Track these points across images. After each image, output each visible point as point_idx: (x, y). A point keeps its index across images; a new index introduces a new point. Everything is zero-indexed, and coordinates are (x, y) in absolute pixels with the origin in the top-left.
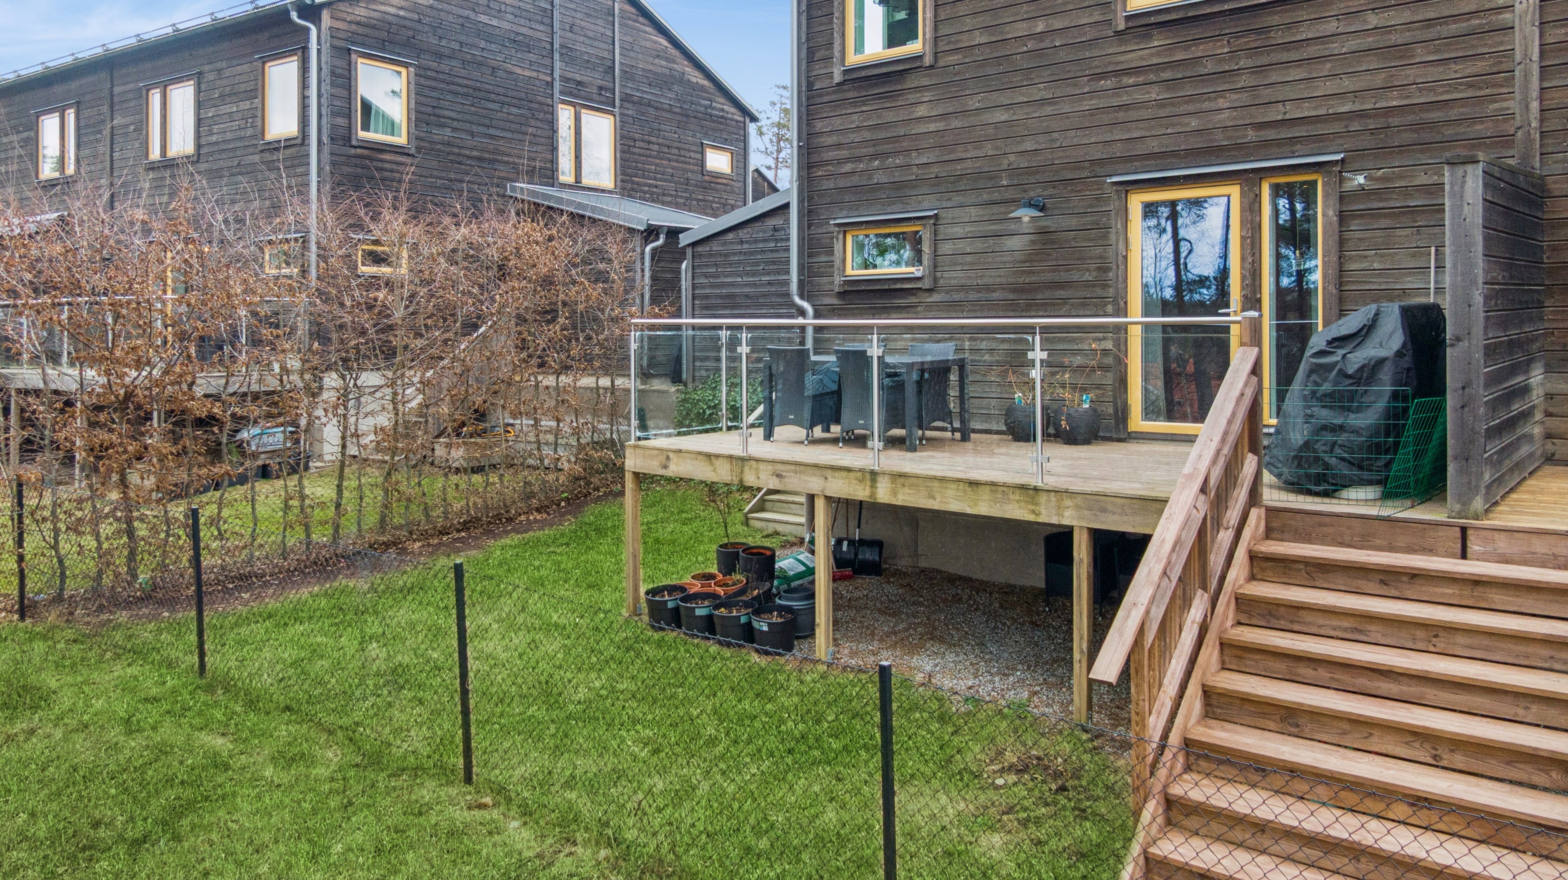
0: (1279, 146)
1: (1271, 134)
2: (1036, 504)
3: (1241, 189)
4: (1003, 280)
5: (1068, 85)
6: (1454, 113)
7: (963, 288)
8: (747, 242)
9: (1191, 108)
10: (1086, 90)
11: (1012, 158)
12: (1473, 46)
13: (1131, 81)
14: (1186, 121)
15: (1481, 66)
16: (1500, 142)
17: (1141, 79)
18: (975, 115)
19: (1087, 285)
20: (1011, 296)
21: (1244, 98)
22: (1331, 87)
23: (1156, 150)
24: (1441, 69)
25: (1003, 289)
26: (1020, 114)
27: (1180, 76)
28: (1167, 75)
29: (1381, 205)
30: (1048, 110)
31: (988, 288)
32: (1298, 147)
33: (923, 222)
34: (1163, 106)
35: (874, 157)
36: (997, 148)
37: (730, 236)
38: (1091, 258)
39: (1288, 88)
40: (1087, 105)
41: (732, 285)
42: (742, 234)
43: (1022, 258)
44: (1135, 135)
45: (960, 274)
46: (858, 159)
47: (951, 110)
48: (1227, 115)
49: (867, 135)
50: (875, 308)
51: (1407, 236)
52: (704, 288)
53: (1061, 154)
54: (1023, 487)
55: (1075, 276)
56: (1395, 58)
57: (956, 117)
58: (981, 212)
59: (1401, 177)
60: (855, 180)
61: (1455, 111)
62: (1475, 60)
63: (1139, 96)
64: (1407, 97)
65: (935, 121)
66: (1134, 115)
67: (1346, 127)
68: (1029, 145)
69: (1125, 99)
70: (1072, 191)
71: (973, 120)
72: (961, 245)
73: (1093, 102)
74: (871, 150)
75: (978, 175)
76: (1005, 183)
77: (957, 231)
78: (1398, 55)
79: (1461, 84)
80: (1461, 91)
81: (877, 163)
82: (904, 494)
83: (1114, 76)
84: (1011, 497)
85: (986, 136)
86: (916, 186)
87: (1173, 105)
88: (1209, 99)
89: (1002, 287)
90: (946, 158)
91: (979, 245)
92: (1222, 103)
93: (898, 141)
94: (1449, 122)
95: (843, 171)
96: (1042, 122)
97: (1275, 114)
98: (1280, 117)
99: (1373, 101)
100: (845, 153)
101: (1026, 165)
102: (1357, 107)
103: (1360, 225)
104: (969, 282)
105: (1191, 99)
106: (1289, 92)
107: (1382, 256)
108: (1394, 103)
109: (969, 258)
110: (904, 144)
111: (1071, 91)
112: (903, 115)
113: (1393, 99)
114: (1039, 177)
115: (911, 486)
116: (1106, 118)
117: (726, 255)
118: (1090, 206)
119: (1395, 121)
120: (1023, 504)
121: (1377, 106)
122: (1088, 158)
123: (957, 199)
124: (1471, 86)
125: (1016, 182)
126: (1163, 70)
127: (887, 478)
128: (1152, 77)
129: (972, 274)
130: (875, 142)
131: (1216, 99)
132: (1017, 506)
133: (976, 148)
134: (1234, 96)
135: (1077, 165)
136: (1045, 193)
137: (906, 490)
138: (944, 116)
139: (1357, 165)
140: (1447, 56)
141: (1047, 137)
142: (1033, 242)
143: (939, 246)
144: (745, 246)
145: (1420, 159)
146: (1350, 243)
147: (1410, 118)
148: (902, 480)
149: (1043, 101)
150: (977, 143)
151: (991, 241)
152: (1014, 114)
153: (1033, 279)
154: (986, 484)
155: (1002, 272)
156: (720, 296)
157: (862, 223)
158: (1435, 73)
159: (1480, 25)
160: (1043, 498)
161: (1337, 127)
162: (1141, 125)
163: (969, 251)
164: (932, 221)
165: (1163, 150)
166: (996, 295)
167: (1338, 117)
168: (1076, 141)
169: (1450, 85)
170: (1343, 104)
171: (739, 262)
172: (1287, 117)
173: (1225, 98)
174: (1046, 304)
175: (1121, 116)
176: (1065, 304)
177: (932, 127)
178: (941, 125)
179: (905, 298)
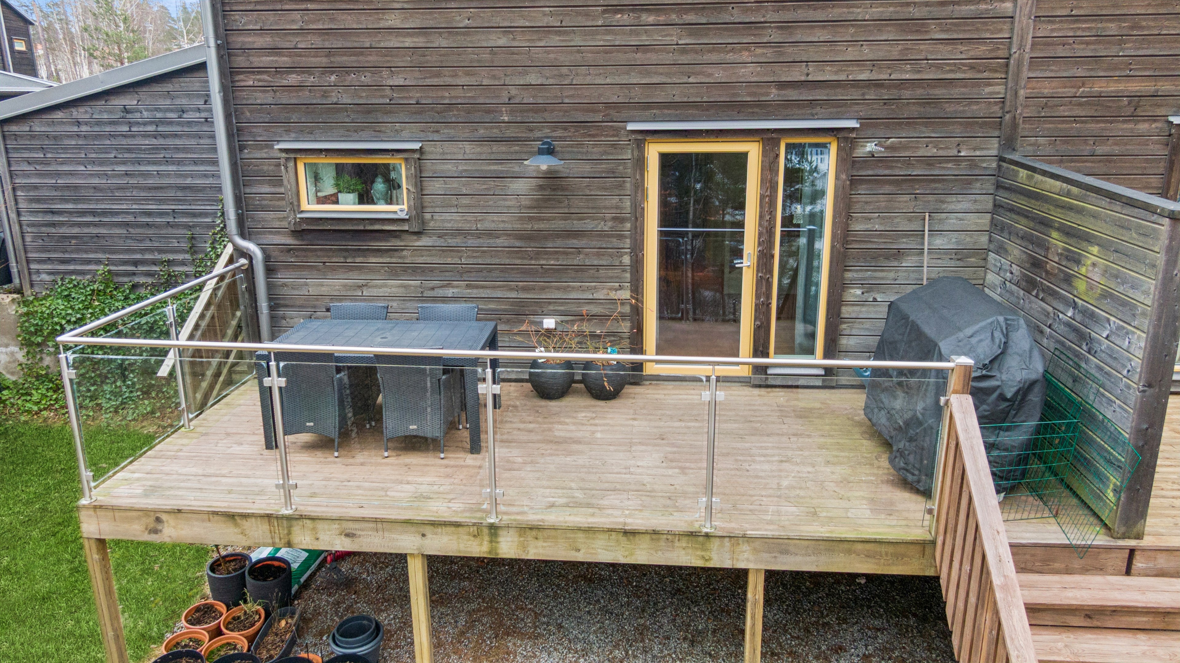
0: (799, 106)
1: (793, 94)
2: (706, 550)
3: (764, 147)
4: (508, 226)
5: (578, 14)
6: (957, 92)
7: (459, 232)
8: (86, 124)
9: (714, 57)
10: (600, 23)
11: (514, 91)
12: (977, 30)
13: (651, 19)
14: (710, 71)
15: (982, 50)
16: (990, 122)
17: (662, 19)
18: (464, 34)
19: (602, 235)
20: (518, 243)
21: (769, 54)
22: (852, 54)
23: (677, 99)
24: (949, 48)
25: (509, 235)
26: (521, 41)
27: (704, 21)
28: (690, 18)
29: (887, 172)
30: (555, 40)
31: (491, 234)
32: (818, 109)
33: (405, 155)
34: (684, 52)
35: (329, 69)
36: (494, 77)
37: (59, 115)
38: (606, 208)
39: (812, 49)
40: (602, 40)
41: (71, 174)
42: (78, 113)
43: (527, 203)
44: (655, 80)
45: (456, 217)
46: (306, 70)
47: (431, 24)
48: (751, 69)
49: (317, 41)
50: (347, 250)
51: (906, 202)
52: (28, 176)
53: (571, 93)
54: (692, 535)
55: (589, 225)
56: (912, 32)
57: (440, 34)
58: (479, 150)
59: (905, 147)
60: (305, 96)
61: (957, 90)
62: (978, 43)
63: (657, 37)
64: (919, 72)
65: (411, 35)
66: (652, 57)
67: (863, 94)
68: (533, 78)
69: (644, 39)
70: (584, 135)
71: (460, 40)
72: (454, 185)
73: (608, 38)
74: (323, 61)
75: (471, 107)
76: (506, 119)
77: (449, 168)
78: (914, 29)
79: (964, 65)
80: (964, 72)
81: (333, 78)
82: (536, 547)
83: (633, 11)
84: (677, 544)
85: (478, 61)
86: (390, 112)
87: (696, 52)
88: (732, 50)
89: (507, 234)
90: (428, 82)
91: (478, 186)
92: (745, 56)
93: (362, 54)
94: (950, 100)
95: (285, 82)
96: (548, 53)
97: (796, 74)
98: (803, 78)
99: (889, 71)
100: (284, 60)
101: (531, 100)
102: (874, 76)
103: (867, 189)
104: (467, 226)
105: (715, 48)
106: (813, 54)
107: (884, 218)
108: (907, 76)
109: (465, 201)
110: (370, 58)
111: (582, 21)
112: (367, 21)
113: (907, 72)
114: (548, 117)
115: (545, 539)
116: (621, 57)
117: (55, 138)
118: (605, 153)
119: (906, 94)
120: (690, 551)
121: (892, 77)
122: (602, 100)
123: (447, 132)
124: (972, 67)
125: (519, 119)
126: (687, 11)
127: (512, 532)
128: (674, 17)
129: (470, 217)
130: (330, 52)
131: (740, 51)
132: (683, 552)
133: (467, 74)
134: (759, 51)
135: (591, 107)
136: (554, 134)
137: (540, 543)
138: (423, 30)
139: (869, 133)
140: (955, 36)
141: (555, 71)
142: (541, 187)
143: (425, 184)
144: (84, 128)
145: (924, 132)
146: (858, 206)
147: (919, 92)
148: (534, 533)
149: (548, 29)
150: (469, 69)
151: (491, 183)
152: (514, 39)
153: (542, 226)
154: (646, 533)
155: (504, 217)
156: (56, 188)
157: (321, 151)
158: (944, 51)
159: (987, 10)
160: (715, 544)
161: (855, 94)
162: (660, 69)
163: (464, 192)
164: (417, 156)
165: (685, 100)
166: (500, 242)
167: (856, 84)
168: (588, 80)
169: (955, 64)
170: (862, 72)
171: (79, 148)
172: (810, 78)
173: (750, 51)
174: (556, 252)
175: (639, 57)
176: (579, 253)
177: (408, 42)
178: (419, 41)
179: (386, 241)
